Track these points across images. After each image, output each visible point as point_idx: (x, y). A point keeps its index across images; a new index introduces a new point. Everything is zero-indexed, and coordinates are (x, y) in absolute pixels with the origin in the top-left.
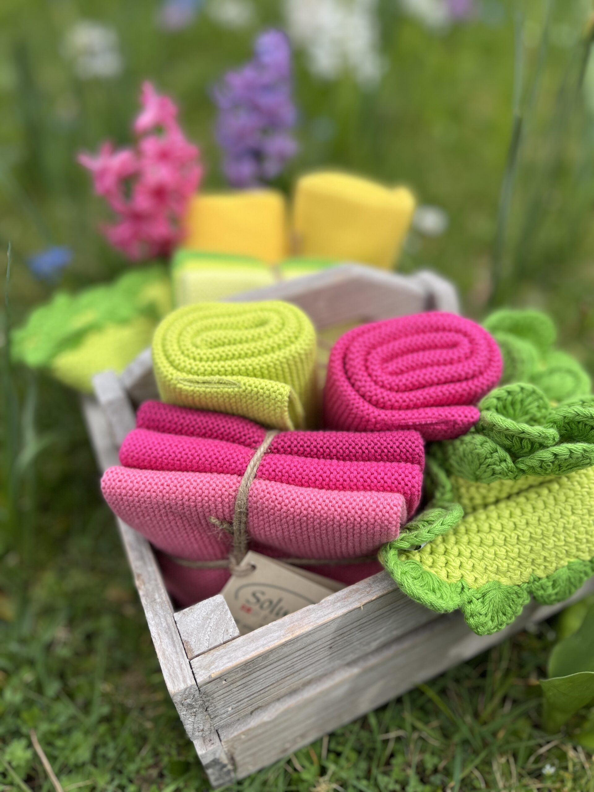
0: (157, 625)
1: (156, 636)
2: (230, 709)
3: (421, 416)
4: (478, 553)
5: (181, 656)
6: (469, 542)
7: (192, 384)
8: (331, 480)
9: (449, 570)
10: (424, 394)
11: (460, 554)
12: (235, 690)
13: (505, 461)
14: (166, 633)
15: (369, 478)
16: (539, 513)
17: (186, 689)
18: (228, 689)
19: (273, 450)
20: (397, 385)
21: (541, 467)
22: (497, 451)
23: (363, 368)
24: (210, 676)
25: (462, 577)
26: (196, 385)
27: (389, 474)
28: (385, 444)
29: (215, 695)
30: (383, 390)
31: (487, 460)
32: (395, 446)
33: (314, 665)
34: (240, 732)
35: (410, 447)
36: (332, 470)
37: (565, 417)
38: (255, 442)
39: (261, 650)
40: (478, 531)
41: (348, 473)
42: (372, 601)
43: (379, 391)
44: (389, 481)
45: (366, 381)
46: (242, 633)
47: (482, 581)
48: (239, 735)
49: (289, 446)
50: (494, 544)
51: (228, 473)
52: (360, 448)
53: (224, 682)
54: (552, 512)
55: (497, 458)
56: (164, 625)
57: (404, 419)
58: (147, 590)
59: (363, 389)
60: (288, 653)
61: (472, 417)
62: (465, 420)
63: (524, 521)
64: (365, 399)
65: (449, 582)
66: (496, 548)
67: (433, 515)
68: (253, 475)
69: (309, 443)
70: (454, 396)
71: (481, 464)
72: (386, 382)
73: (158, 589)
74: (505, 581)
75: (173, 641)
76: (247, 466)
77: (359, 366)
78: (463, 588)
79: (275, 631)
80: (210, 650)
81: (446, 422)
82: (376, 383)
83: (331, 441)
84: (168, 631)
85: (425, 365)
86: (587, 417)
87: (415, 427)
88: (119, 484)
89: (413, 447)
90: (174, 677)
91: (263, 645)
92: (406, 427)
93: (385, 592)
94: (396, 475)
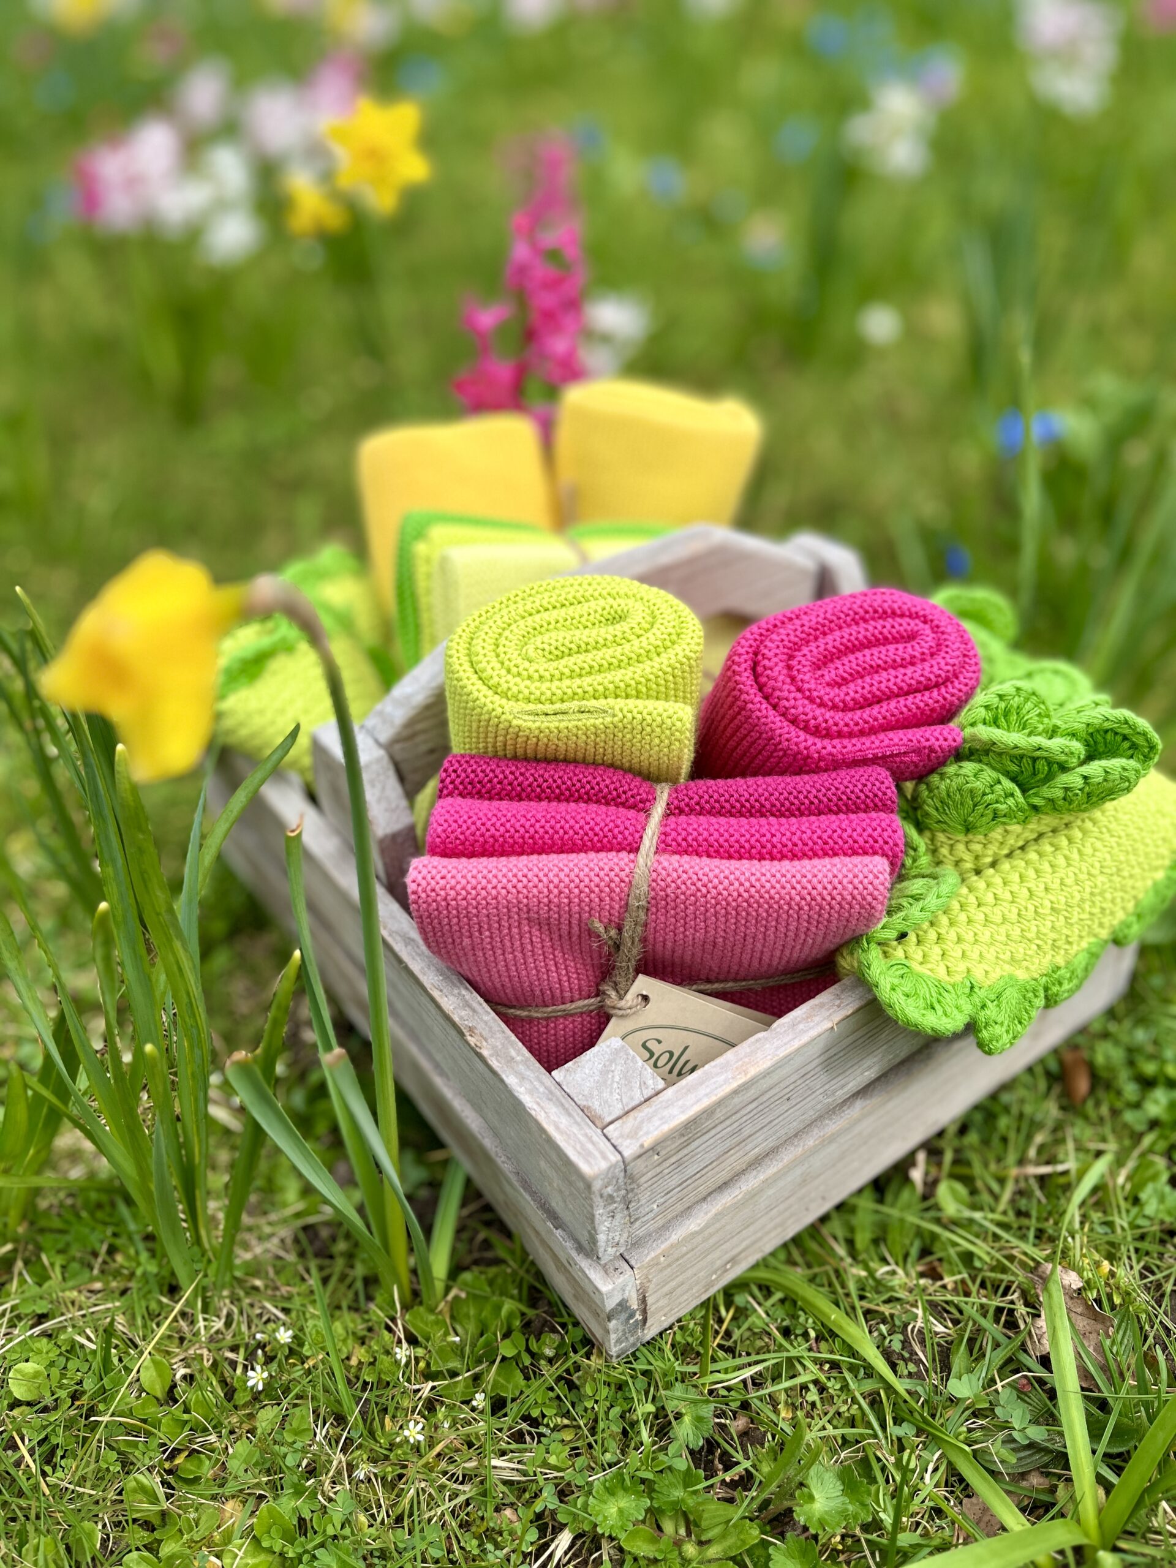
0: (531, 1092)
1: (535, 1107)
2: (655, 1206)
3: (884, 744)
4: (985, 937)
5: (585, 1127)
6: (970, 921)
7: (536, 718)
8: (774, 846)
9: (949, 965)
10: (883, 711)
11: (959, 940)
12: (666, 1171)
13: (1012, 795)
14: (550, 1100)
15: (830, 837)
16: (1061, 873)
17: (609, 1168)
18: (658, 1169)
19: (673, 810)
20: (843, 701)
21: (1064, 799)
22: (999, 782)
23: (788, 680)
24: (642, 1146)
25: (968, 971)
26: (543, 718)
27: (859, 830)
28: (842, 788)
29: (643, 1180)
30: (823, 710)
31: (986, 797)
32: (857, 790)
33: (765, 1129)
34: (659, 1251)
35: (879, 789)
36: (773, 831)
37: (1088, 725)
38: (642, 801)
39: (706, 1103)
40: (979, 905)
41: (799, 833)
42: (848, 1017)
43: (818, 712)
44: (861, 840)
45: (795, 699)
46: (669, 1084)
47: (995, 975)
48: (657, 1257)
49: (698, 803)
50: (1004, 919)
51: (611, 850)
52: (806, 797)
53: (656, 1157)
54: (1077, 871)
55: (1002, 793)
56: (542, 1089)
57: (860, 751)
58: (494, 1047)
59: (793, 711)
60: (738, 1107)
61: (955, 741)
62: (945, 744)
63: (1042, 886)
64: (798, 727)
65: (952, 981)
66: (1007, 926)
67: (916, 886)
68: (653, 850)
69: (727, 796)
70: (923, 712)
71: (975, 805)
72: (826, 698)
73: (512, 1044)
74: (1022, 975)
75: (566, 1110)
76: (641, 837)
77: (781, 678)
78: (972, 988)
79: (717, 1074)
80: (627, 1113)
81: (918, 751)
82: (811, 700)
83: (760, 790)
84: (550, 1096)
85: (876, 669)
86: (1119, 722)
87: (875, 760)
88: (442, 882)
89: (883, 789)
90: (587, 1155)
91: (707, 1095)
92: (865, 762)
93: (863, 1003)
94: (870, 830)
